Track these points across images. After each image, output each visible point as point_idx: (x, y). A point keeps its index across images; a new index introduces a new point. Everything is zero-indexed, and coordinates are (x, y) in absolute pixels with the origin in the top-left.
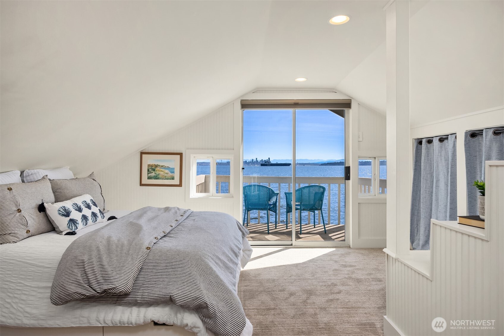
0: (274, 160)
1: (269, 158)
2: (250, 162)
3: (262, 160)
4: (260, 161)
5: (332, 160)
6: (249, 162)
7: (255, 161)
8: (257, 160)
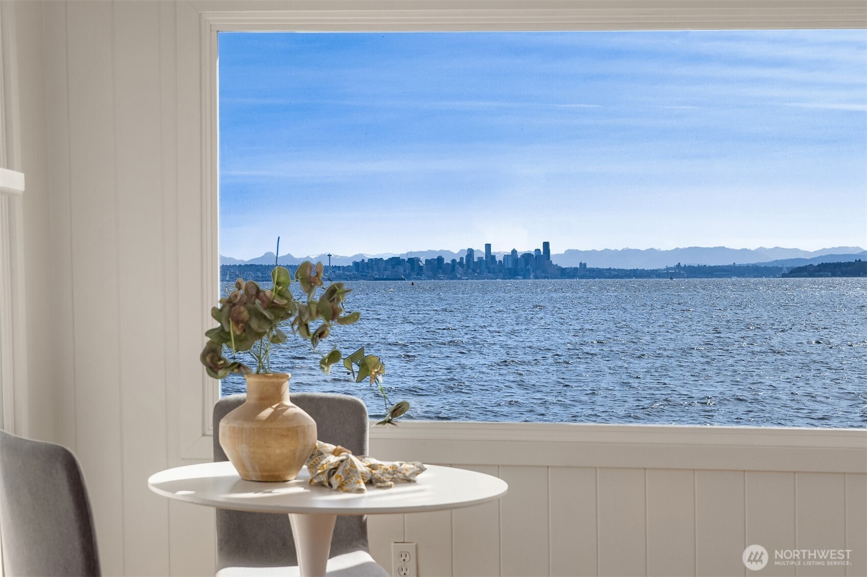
0: (571, 253)
1: (546, 245)
2: (461, 263)
3: (514, 251)
4: (505, 257)
6: (454, 261)
7: (480, 259)
8: (492, 251)
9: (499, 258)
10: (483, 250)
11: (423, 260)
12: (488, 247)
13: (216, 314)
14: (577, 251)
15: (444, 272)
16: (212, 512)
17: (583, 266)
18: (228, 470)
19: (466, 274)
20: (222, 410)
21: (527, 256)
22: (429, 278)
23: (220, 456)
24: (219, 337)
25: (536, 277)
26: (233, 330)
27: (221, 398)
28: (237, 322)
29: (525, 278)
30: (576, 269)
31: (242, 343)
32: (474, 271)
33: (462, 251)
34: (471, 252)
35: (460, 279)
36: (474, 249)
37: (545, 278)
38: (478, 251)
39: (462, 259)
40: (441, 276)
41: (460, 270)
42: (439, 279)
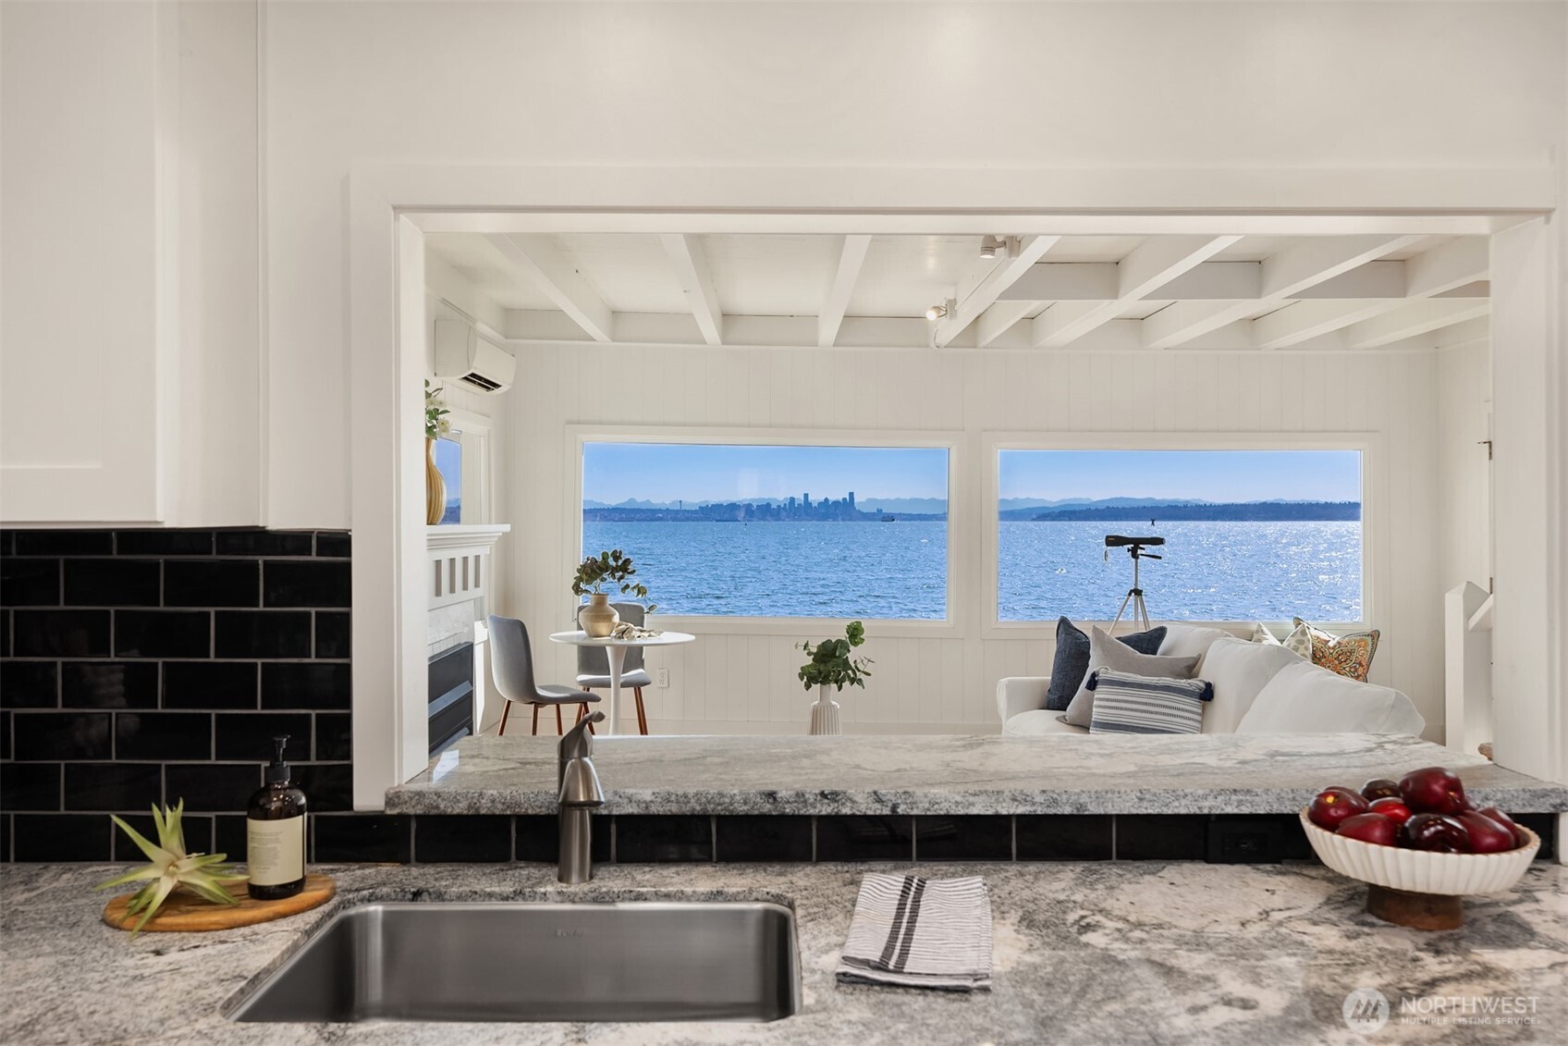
0: (870, 501)
1: (851, 495)
2: (784, 508)
3: (826, 500)
4: (820, 504)
5: (1075, 499)
6: (779, 506)
7: (800, 505)
8: (809, 499)
9: (815, 505)
10: (802, 498)
11: (755, 505)
12: (806, 495)
13: (579, 571)
14: (875, 500)
15: (771, 516)
16: (576, 647)
17: (880, 511)
18: (583, 632)
19: (788, 517)
20: (580, 609)
21: (836, 503)
22: (760, 520)
23: (580, 628)
24: (579, 580)
25: (843, 520)
26: (584, 577)
27: (581, 604)
28: (586, 574)
29: (834, 520)
30: (874, 513)
31: (588, 582)
32: (795, 514)
33: (786, 499)
34: (792, 500)
35: (784, 520)
36: (795, 497)
37: (850, 520)
38: (798, 499)
39: (785, 505)
40: (769, 518)
41: (783, 514)
42: (767, 520)
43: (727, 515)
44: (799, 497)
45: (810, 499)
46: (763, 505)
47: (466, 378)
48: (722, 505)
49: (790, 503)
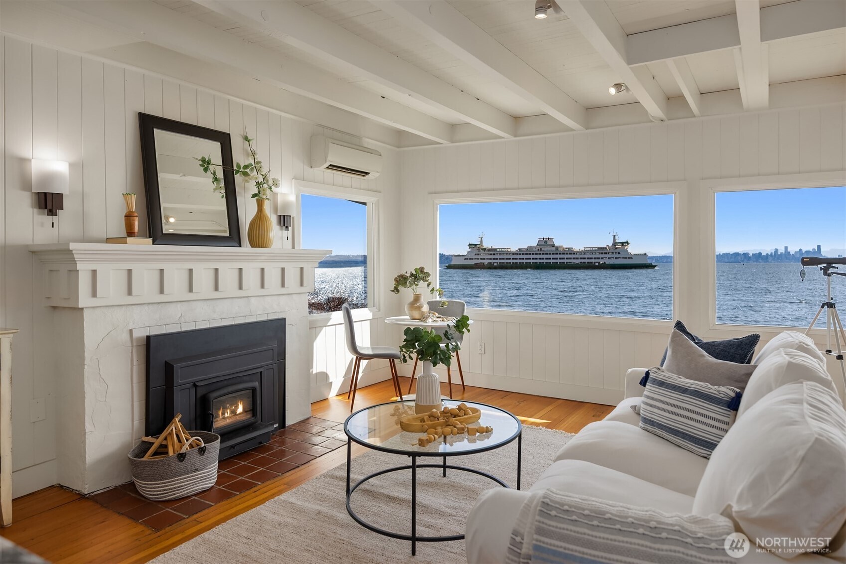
9: (792, 253)
10: (784, 249)
11: (751, 253)
12: (786, 248)
19: (773, 260)
22: (754, 262)
32: (778, 259)
33: (772, 250)
36: (779, 249)
39: (771, 253)
40: (761, 261)
41: (770, 259)
42: (759, 262)
43: (732, 259)
44: (781, 250)
45: (789, 250)
46: (756, 254)
47: (327, 167)
48: (729, 254)
49: (775, 252)
